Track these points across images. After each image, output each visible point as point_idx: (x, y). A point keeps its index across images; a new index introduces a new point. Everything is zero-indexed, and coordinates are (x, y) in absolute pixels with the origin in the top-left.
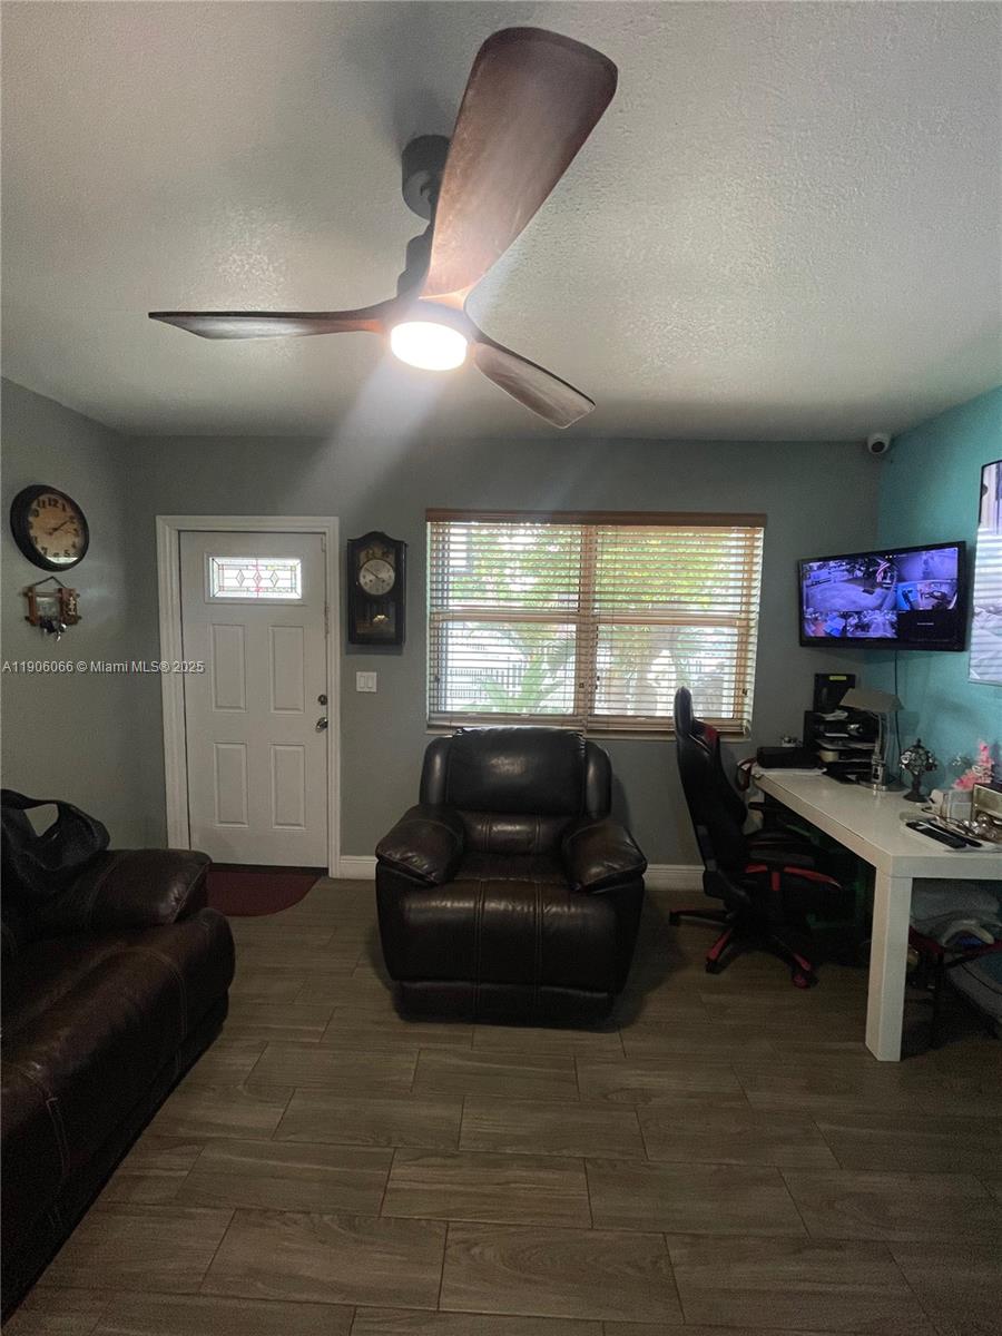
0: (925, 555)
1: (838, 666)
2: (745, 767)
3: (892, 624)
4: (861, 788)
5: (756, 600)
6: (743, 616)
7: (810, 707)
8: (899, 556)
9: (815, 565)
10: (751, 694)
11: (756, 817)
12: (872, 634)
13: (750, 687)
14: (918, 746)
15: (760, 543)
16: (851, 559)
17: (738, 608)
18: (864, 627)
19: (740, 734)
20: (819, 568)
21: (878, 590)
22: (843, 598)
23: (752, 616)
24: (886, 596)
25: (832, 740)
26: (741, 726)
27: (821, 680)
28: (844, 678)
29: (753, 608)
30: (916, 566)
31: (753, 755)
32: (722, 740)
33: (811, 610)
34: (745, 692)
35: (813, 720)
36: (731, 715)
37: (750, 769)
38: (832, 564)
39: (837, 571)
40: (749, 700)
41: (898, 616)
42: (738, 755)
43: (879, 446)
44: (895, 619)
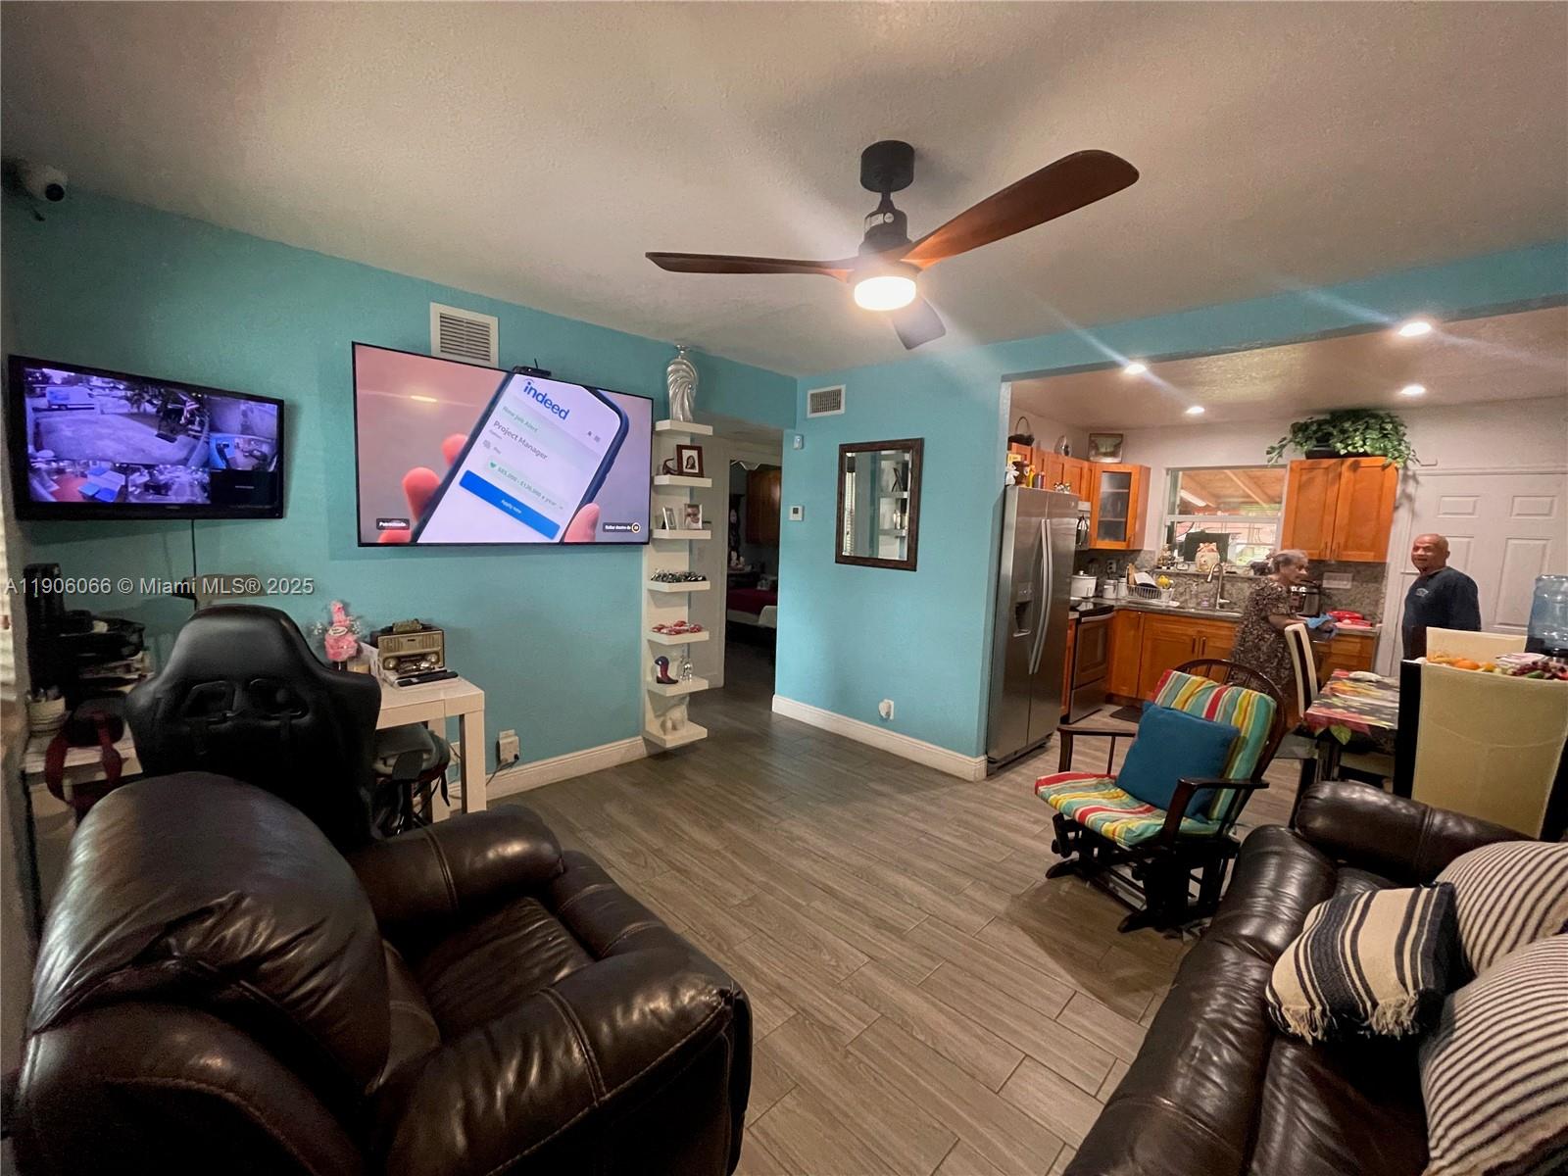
3: (203, 487)
8: (210, 397)
16: (131, 382)
22: (119, 440)
24: (193, 449)
30: (233, 415)
33: (48, 454)
38: (96, 381)
39: (106, 394)
41: (212, 475)
44: (206, 479)
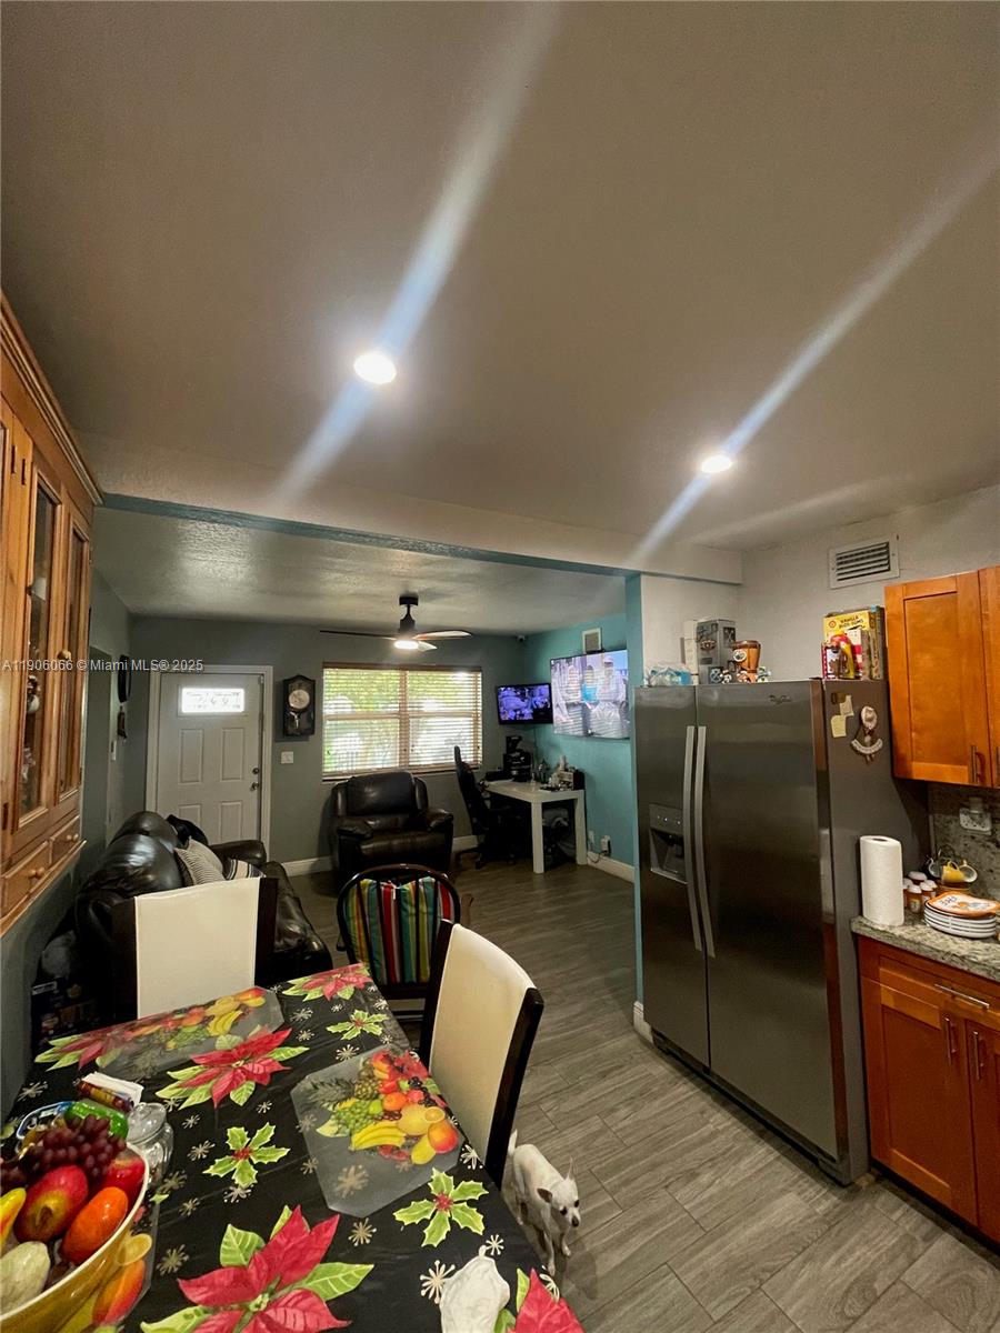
0: (539, 687)
1: (515, 733)
2: (482, 782)
3: (532, 714)
4: (527, 784)
5: (480, 705)
6: (475, 712)
7: (505, 752)
8: (532, 686)
10: (481, 748)
11: (488, 803)
12: (525, 718)
13: (480, 745)
14: (543, 762)
15: (480, 679)
16: (516, 687)
17: (472, 708)
18: (522, 715)
19: (478, 768)
20: (504, 690)
21: (526, 700)
23: (479, 712)
24: (528, 703)
25: (515, 765)
26: (479, 764)
27: (509, 739)
28: (517, 738)
29: (479, 708)
30: (537, 690)
31: (485, 776)
32: (473, 771)
33: (502, 708)
34: (478, 747)
35: (506, 757)
36: (475, 759)
37: (484, 783)
38: (509, 688)
40: (480, 752)
42: (478, 778)
43: (521, 640)
44: (532, 712)
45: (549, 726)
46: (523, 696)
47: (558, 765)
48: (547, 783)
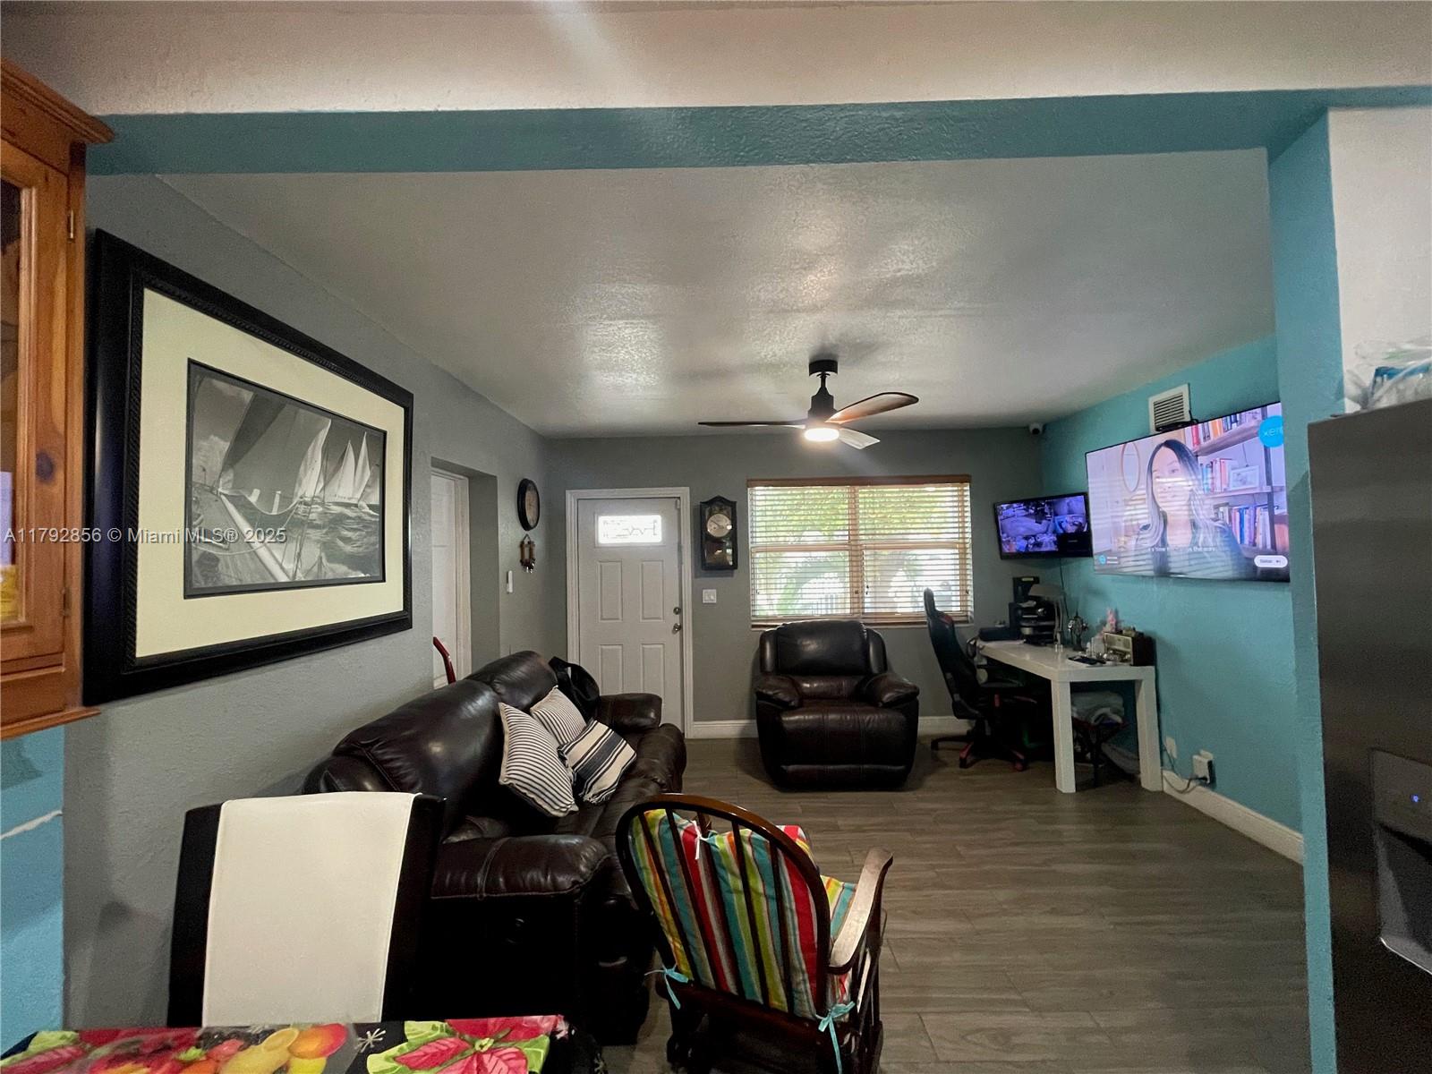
0: (1067, 500)
1: (1026, 572)
2: (972, 643)
3: (1055, 542)
4: (1048, 649)
5: (969, 530)
6: (961, 541)
7: (1012, 600)
8: (1054, 500)
9: (1005, 506)
10: (971, 593)
11: (983, 676)
12: (1044, 549)
13: (970, 588)
14: (1077, 617)
15: (968, 493)
16: (1027, 502)
17: (957, 536)
18: (1038, 544)
19: (966, 622)
20: (1007, 508)
21: (1044, 521)
22: (1023, 527)
23: (967, 541)
24: (1049, 525)
25: (1028, 620)
26: (967, 616)
27: (1017, 582)
28: (1032, 579)
29: (967, 535)
30: (1064, 506)
31: (977, 634)
32: (956, 625)
33: (1005, 535)
34: (967, 592)
35: (1013, 608)
36: (959, 609)
37: (975, 643)
38: (1015, 505)
39: (1018, 510)
40: (970, 598)
41: (1057, 537)
42: (966, 635)
43: (1036, 431)
44: (1056, 539)
45: (1085, 561)
46: (1039, 516)
47: (1104, 623)
48: (1083, 650)
